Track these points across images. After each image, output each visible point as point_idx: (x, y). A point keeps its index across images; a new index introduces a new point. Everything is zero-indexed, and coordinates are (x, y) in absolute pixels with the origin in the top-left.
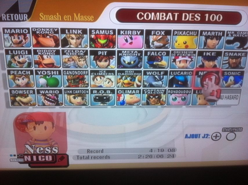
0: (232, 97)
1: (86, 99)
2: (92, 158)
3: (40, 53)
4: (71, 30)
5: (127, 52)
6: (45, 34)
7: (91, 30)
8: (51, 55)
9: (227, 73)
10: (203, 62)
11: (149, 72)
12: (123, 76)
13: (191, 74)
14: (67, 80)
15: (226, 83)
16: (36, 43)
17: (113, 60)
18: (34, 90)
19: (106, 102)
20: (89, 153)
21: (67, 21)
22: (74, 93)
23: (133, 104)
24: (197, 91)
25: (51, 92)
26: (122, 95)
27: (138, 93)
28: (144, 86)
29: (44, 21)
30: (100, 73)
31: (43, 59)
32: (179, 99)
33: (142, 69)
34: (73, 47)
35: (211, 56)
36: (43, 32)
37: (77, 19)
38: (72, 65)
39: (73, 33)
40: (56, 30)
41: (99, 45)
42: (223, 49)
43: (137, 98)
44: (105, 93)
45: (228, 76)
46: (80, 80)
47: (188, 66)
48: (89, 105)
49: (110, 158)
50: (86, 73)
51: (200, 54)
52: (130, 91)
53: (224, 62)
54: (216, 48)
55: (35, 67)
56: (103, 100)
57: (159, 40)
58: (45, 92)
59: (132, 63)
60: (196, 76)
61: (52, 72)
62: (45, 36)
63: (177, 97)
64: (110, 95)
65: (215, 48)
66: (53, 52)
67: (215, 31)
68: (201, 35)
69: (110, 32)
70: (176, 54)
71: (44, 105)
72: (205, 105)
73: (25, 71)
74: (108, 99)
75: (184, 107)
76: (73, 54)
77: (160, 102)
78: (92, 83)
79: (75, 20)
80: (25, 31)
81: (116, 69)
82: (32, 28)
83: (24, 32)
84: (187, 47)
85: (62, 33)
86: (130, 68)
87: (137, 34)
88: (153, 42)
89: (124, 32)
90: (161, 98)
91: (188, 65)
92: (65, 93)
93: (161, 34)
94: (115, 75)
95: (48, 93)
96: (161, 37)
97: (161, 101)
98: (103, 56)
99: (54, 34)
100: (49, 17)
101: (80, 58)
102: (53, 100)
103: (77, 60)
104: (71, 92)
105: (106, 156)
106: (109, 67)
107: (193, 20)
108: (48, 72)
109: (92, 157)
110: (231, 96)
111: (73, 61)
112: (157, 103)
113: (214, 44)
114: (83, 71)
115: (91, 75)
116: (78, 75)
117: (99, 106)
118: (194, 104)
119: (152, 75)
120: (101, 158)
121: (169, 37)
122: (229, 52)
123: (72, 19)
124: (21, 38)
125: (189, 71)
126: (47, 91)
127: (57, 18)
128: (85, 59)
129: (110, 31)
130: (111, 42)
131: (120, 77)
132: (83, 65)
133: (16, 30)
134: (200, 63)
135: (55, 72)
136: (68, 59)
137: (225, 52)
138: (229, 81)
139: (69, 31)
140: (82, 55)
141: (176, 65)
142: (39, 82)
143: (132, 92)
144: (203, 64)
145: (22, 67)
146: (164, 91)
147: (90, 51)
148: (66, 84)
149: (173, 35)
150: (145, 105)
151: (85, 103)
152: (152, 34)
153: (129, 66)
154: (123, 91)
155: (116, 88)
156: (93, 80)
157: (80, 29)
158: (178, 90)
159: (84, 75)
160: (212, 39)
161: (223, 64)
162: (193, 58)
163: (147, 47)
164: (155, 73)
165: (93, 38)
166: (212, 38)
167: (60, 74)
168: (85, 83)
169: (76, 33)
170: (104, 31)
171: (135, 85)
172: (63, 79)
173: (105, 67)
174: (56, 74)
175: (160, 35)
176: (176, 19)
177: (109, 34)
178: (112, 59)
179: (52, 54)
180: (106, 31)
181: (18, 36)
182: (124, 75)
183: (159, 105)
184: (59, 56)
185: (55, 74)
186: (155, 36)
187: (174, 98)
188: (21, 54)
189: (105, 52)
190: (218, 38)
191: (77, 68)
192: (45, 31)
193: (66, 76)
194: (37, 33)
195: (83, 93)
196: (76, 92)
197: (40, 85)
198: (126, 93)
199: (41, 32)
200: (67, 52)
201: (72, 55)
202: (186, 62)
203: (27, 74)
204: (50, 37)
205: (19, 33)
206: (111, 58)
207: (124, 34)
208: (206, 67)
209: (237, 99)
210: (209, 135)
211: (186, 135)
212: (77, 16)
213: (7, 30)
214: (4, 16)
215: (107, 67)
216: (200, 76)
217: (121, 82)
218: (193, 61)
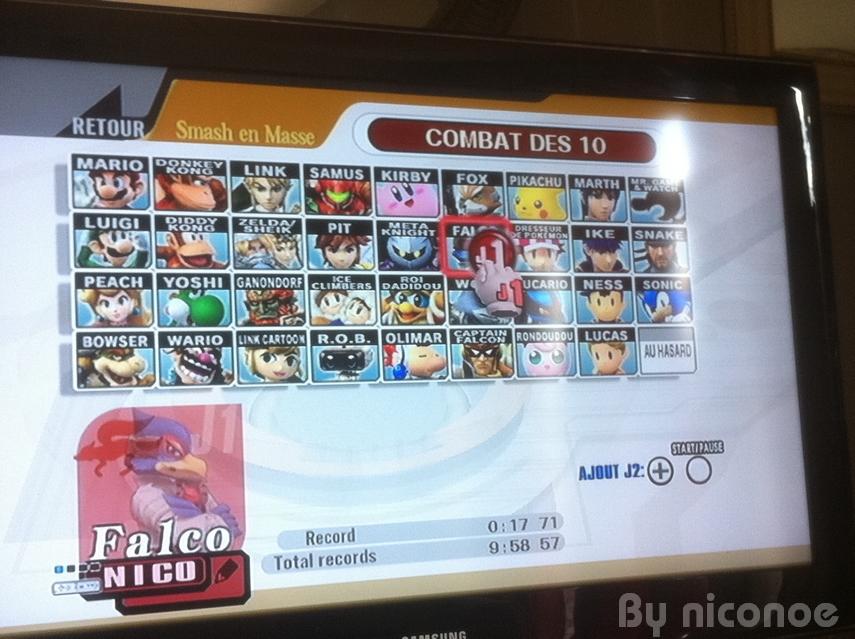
0: (674, 350)
1: (299, 363)
2: (321, 564)
3: (175, 227)
4: (257, 168)
5: (401, 225)
6: (190, 178)
7: (307, 167)
8: (204, 231)
9: (650, 284)
10: (589, 254)
11: (463, 281)
12: (396, 291)
13: (566, 287)
14: (245, 303)
15: (653, 310)
16: (165, 198)
17: (366, 248)
18: (150, 336)
19: (355, 369)
20: (311, 543)
21: (247, 144)
22: (265, 343)
23: (429, 373)
24: (587, 333)
25: (199, 340)
26: (398, 347)
27: (440, 341)
28: (452, 320)
29: (187, 141)
30: (337, 282)
31: (181, 243)
32: (546, 359)
34: (263, 211)
35: (605, 239)
36: (183, 171)
37: (273, 140)
38: (260, 259)
39: (264, 174)
40: (218, 166)
41: (330, 208)
42: (629, 221)
43: (437, 355)
44: (351, 342)
45: (654, 293)
46: (281, 303)
47: (556, 265)
48: (307, 379)
49: (375, 560)
50: (297, 283)
51: (579, 233)
52: (416, 335)
53: (637, 255)
54: (612, 219)
55: (157, 267)
56: (345, 363)
57: (476, 196)
58: (182, 342)
59: (417, 254)
60: (579, 292)
61: (205, 279)
62: (187, 180)
63: (541, 353)
64: (365, 348)
65: (608, 219)
66: (208, 223)
67: (601, 178)
68: (572, 186)
69: (355, 175)
70: (523, 236)
71: (178, 381)
72: (614, 373)
73: (127, 278)
74: (360, 362)
75: (563, 380)
76: (263, 231)
77: (498, 368)
78: (316, 312)
79: (267, 141)
80: (136, 166)
81: (377, 273)
82: (154, 159)
83: (133, 168)
84: (544, 215)
85: (233, 174)
86: (413, 268)
87: (422, 181)
88: (463, 200)
89: (391, 175)
91: (554, 261)
92: (241, 343)
93: (480, 182)
94: (374, 288)
95: (191, 343)
96: (480, 188)
97: (503, 366)
98: (340, 237)
99: (214, 174)
100: (201, 133)
101: (280, 240)
102: (205, 367)
103: (274, 247)
104: (257, 339)
105: (364, 552)
106: (357, 265)
107: (555, 151)
108: (193, 280)
109: (321, 559)
110: (671, 346)
111: (263, 250)
112: (492, 372)
113: (605, 208)
114: (289, 276)
115: (310, 288)
116: (275, 288)
117: (337, 381)
118: (586, 372)
119: (470, 288)
120: (349, 560)
121: (498, 189)
122: (643, 229)
123: (259, 139)
124: (124, 184)
125: (559, 278)
126: (188, 337)
127: (222, 134)
128: (294, 243)
129: (357, 172)
130: (360, 199)
131: (389, 295)
132: (288, 260)
133: (111, 161)
134: (581, 257)
135: (213, 279)
136: (250, 242)
137: (634, 229)
138: (659, 304)
139: (252, 170)
140: (286, 233)
142: (167, 309)
143: (423, 338)
144: (589, 258)
145: (120, 267)
146: (505, 334)
147: (309, 222)
148: (244, 315)
149: (508, 185)
150: (461, 378)
151: (297, 374)
152: (459, 181)
153: (409, 262)
154: (399, 335)
155: (380, 328)
156: (318, 303)
157: (280, 165)
158: (541, 331)
159: (291, 289)
160: (598, 196)
161: (635, 260)
162: (563, 245)
163: (449, 213)
165: (313, 189)
166: (598, 193)
167: (226, 286)
168: (296, 313)
169: (270, 174)
170: (340, 171)
171: (430, 319)
172: (235, 302)
173: (347, 267)
174: (217, 288)
175: (477, 184)
176: (516, 147)
177: (354, 180)
178: (365, 245)
179: (206, 228)
180: (346, 171)
181: (114, 177)
182: (398, 288)
183: (499, 377)
184: (225, 234)
185: (213, 286)
186: (466, 187)
187: (534, 355)
188: (119, 228)
189: (347, 226)
190: (613, 194)
191: (274, 269)
192: (189, 168)
193: (243, 291)
194: (168, 172)
195: (289, 343)
196: (271, 341)
197: (168, 320)
198: (408, 341)
199: (179, 170)
200: (247, 223)
201: (260, 232)
202: (550, 255)
203: (134, 286)
204: (203, 183)
205: (118, 168)
206: (362, 240)
207: (390, 179)
208: (598, 268)
209: (689, 356)
210: (641, 465)
211: (582, 469)
212: (273, 132)
213: (85, 161)
214: (78, 122)
215: (353, 265)
216: (588, 293)
217: (393, 308)
218: (563, 251)
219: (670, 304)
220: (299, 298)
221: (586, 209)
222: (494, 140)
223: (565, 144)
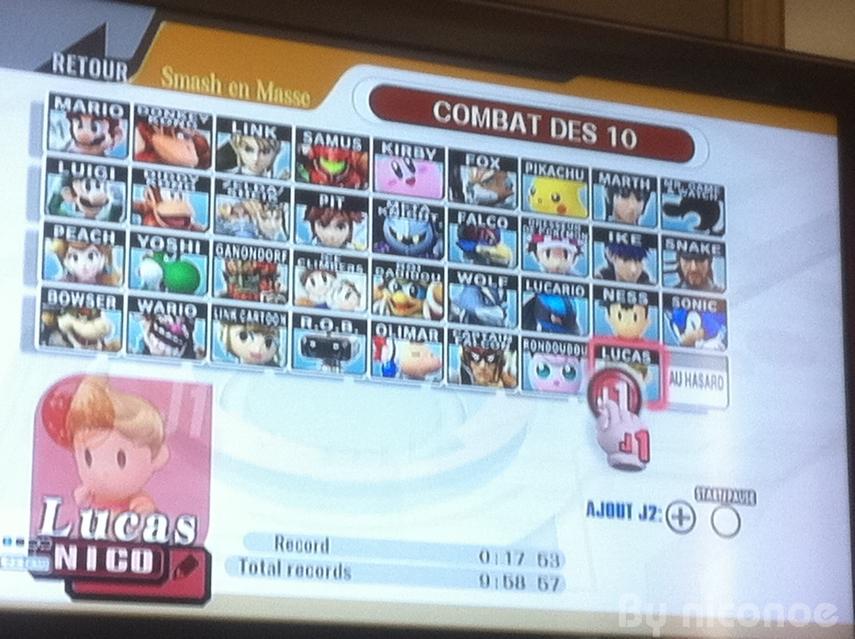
0: (704, 380)
1: (278, 346)
2: (289, 572)
4: (246, 126)
5: (400, 205)
7: (300, 130)
9: (680, 301)
10: (612, 260)
11: (465, 275)
12: (390, 278)
14: (224, 273)
16: (145, 150)
18: (119, 298)
19: (341, 359)
20: (279, 550)
21: (236, 99)
23: (421, 375)
24: (604, 351)
25: (171, 308)
26: (389, 342)
27: (436, 338)
28: (451, 317)
30: (324, 263)
31: (159, 199)
32: (556, 373)
33: (445, 264)
34: (248, 173)
35: (630, 245)
37: (265, 97)
38: (242, 226)
40: (204, 120)
41: (322, 177)
42: (659, 227)
43: (432, 355)
44: (337, 329)
45: (685, 312)
46: (262, 277)
47: (573, 268)
48: (286, 365)
49: (350, 577)
50: (281, 257)
51: (600, 235)
52: (410, 330)
53: (668, 268)
54: (640, 224)
55: (131, 223)
57: (486, 181)
58: (154, 307)
59: (416, 239)
60: (597, 302)
63: (550, 366)
64: (353, 338)
65: (635, 222)
66: (189, 181)
67: (629, 175)
68: (596, 181)
69: (352, 144)
71: (146, 350)
73: (99, 231)
74: (346, 352)
77: (500, 377)
78: (300, 293)
79: (259, 97)
80: (116, 112)
81: (370, 256)
82: (136, 108)
83: (112, 112)
84: (562, 210)
86: (411, 255)
87: (426, 158)
88: (471, 184)
89: (392, 148)
90: (503, 363)
91: (570, 263)
92: (216, 317)
94: (365, 271)
96: (491, 173)
97: (506, 376)
98: (332, 213)
99: (199, 128)
100: (188, 82)
101: (266, 207)
102: (176, 338)
103: (258, 214)
104: (233, 315)
105: (338, 566)
106: (349, 245)
107: (579, 140)
108: (169, 241)
109: (289, 569)
111: (247, 217)
112: (492, 381)
113: (633, 210)
114: (273, 249)
115: (295, 263)
116: (257, 261)
117: (319, 371)
119: (473, 283)
121: (511, 176)
122: (675, 239)
123: (250, 95)
124: (102, 130)
125: (576, 285)
127: (210, 85)
128: (281, 213)
129: (355, 141)
130: (356, 171)
131: (382, 281)
132: (273, 230)
133: (90, 104)
134: (601, 261)
135: (191, 243)
137: (664, 238)
138: (689, 324)
140: (273, 200)
141: (538, 260)
142: (139, 270)
143: (417, 334)
144: (611, 266)
145: (92, 219)
146: (510, 339)
147: (298, 191)
148: (221, 287)
149: (524, 172)
151: (275, 358)
153: (406, 248)
154: (390, 327)
155: (370, 318)
156: (303, 282)
157: (271, 125)
158: (551, 341)
159: (274, 264)
160: (625, 196)
161: (663, 273)
162: (582, 246)
164: (480, 280)
165: (306, 156)
166: (625, 192)
167: (204, 251)
168: (278, 290)
170: (336, 138)
171: (426, 313)
172: (214, 271)
173: (337, 245)
174: (194, 253)
176: (535, 131)
177: (351, 150)
178: (359, 222)
180: (343, 139)
181: (93, 121)
182: (392, 275)
183: (500, 388)
184: (206, 194)
185: (190, 250)
186: (475, 170)
187: (542, 368)
188: (94, 176)
189: (340, 199)
190: (642, 195)
191: (257, 238)
192: (172, 119)
193: (223, 260)
196: (249, 317)
197: (139, 282)
200: (232, 186)
202: (566, 257)
204: (186, 137)
205: (97, 112)
206: (356, 217)
207: (391, 152)
208: (621, 278)
209: (721, 388)
210: (658, 508)
211: (591, 505)
212: (266, 89)
213: (63, 100)
214: (59, 59)
215: (345, 243)
216: (607, 304)
217: (385, 298)
218: (582, 253)
219: (702, 325)
220: (282, 274)
221: (610, 209)
222: (509, 120)
223: (590, 133)
